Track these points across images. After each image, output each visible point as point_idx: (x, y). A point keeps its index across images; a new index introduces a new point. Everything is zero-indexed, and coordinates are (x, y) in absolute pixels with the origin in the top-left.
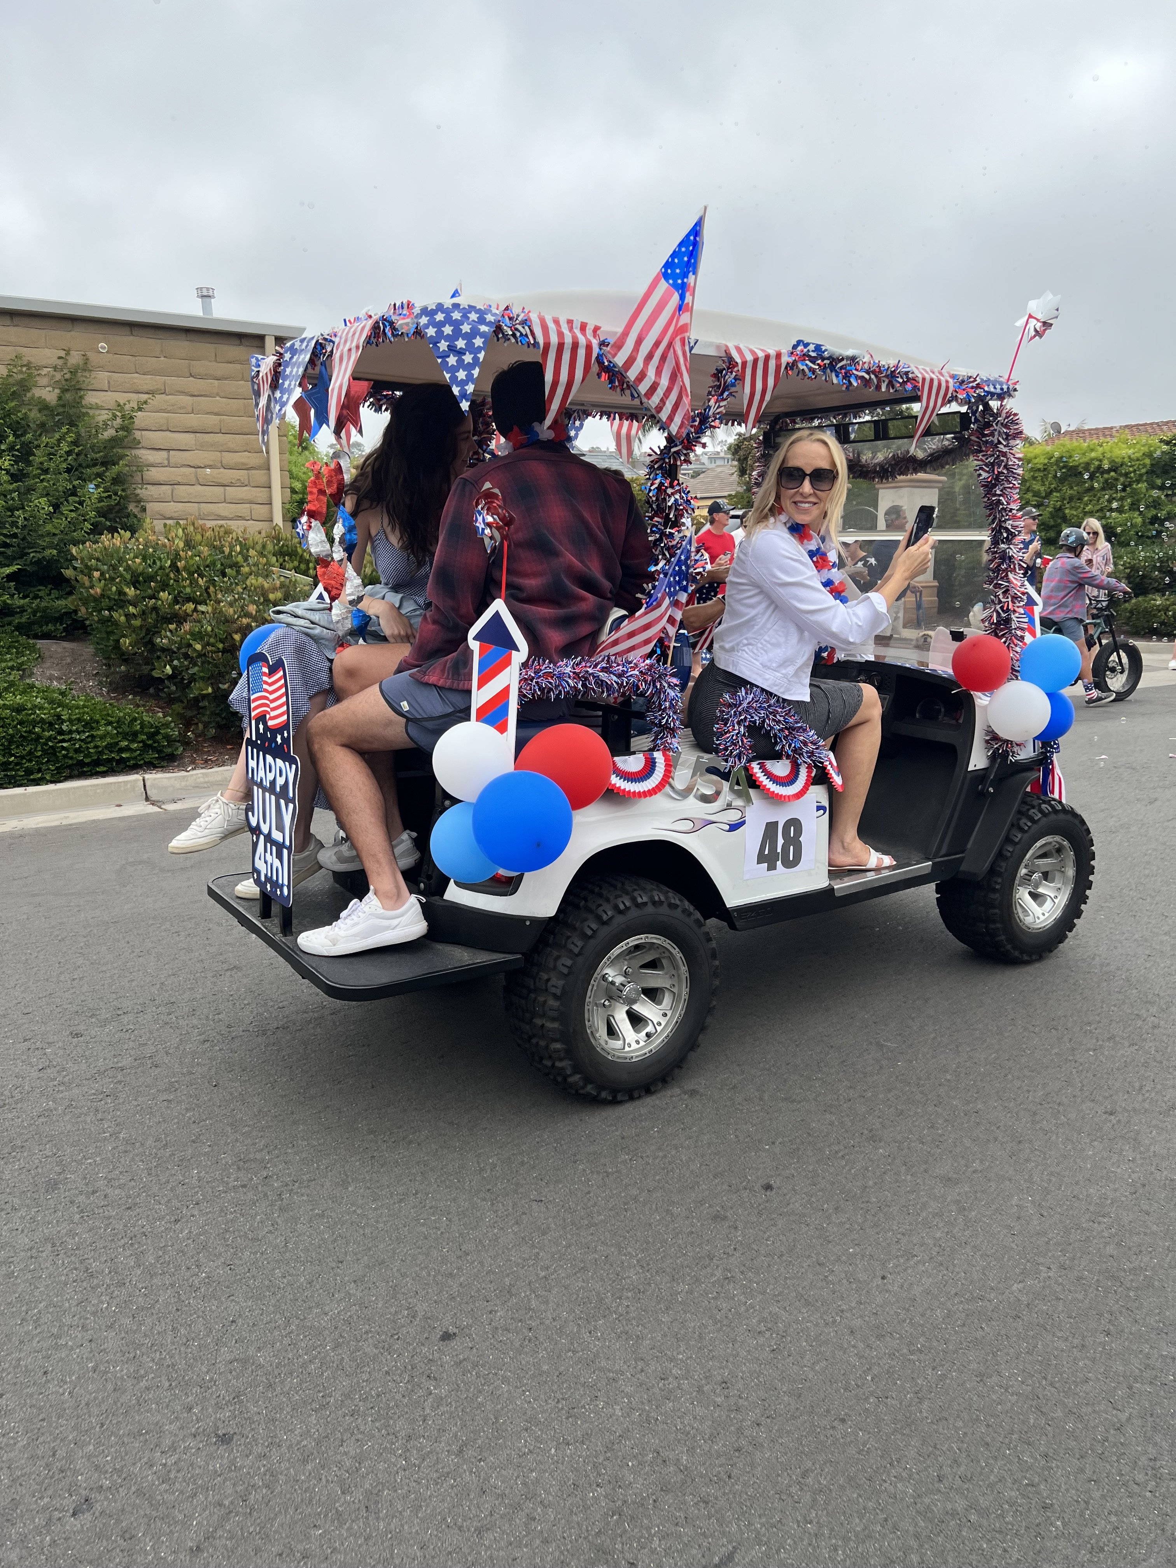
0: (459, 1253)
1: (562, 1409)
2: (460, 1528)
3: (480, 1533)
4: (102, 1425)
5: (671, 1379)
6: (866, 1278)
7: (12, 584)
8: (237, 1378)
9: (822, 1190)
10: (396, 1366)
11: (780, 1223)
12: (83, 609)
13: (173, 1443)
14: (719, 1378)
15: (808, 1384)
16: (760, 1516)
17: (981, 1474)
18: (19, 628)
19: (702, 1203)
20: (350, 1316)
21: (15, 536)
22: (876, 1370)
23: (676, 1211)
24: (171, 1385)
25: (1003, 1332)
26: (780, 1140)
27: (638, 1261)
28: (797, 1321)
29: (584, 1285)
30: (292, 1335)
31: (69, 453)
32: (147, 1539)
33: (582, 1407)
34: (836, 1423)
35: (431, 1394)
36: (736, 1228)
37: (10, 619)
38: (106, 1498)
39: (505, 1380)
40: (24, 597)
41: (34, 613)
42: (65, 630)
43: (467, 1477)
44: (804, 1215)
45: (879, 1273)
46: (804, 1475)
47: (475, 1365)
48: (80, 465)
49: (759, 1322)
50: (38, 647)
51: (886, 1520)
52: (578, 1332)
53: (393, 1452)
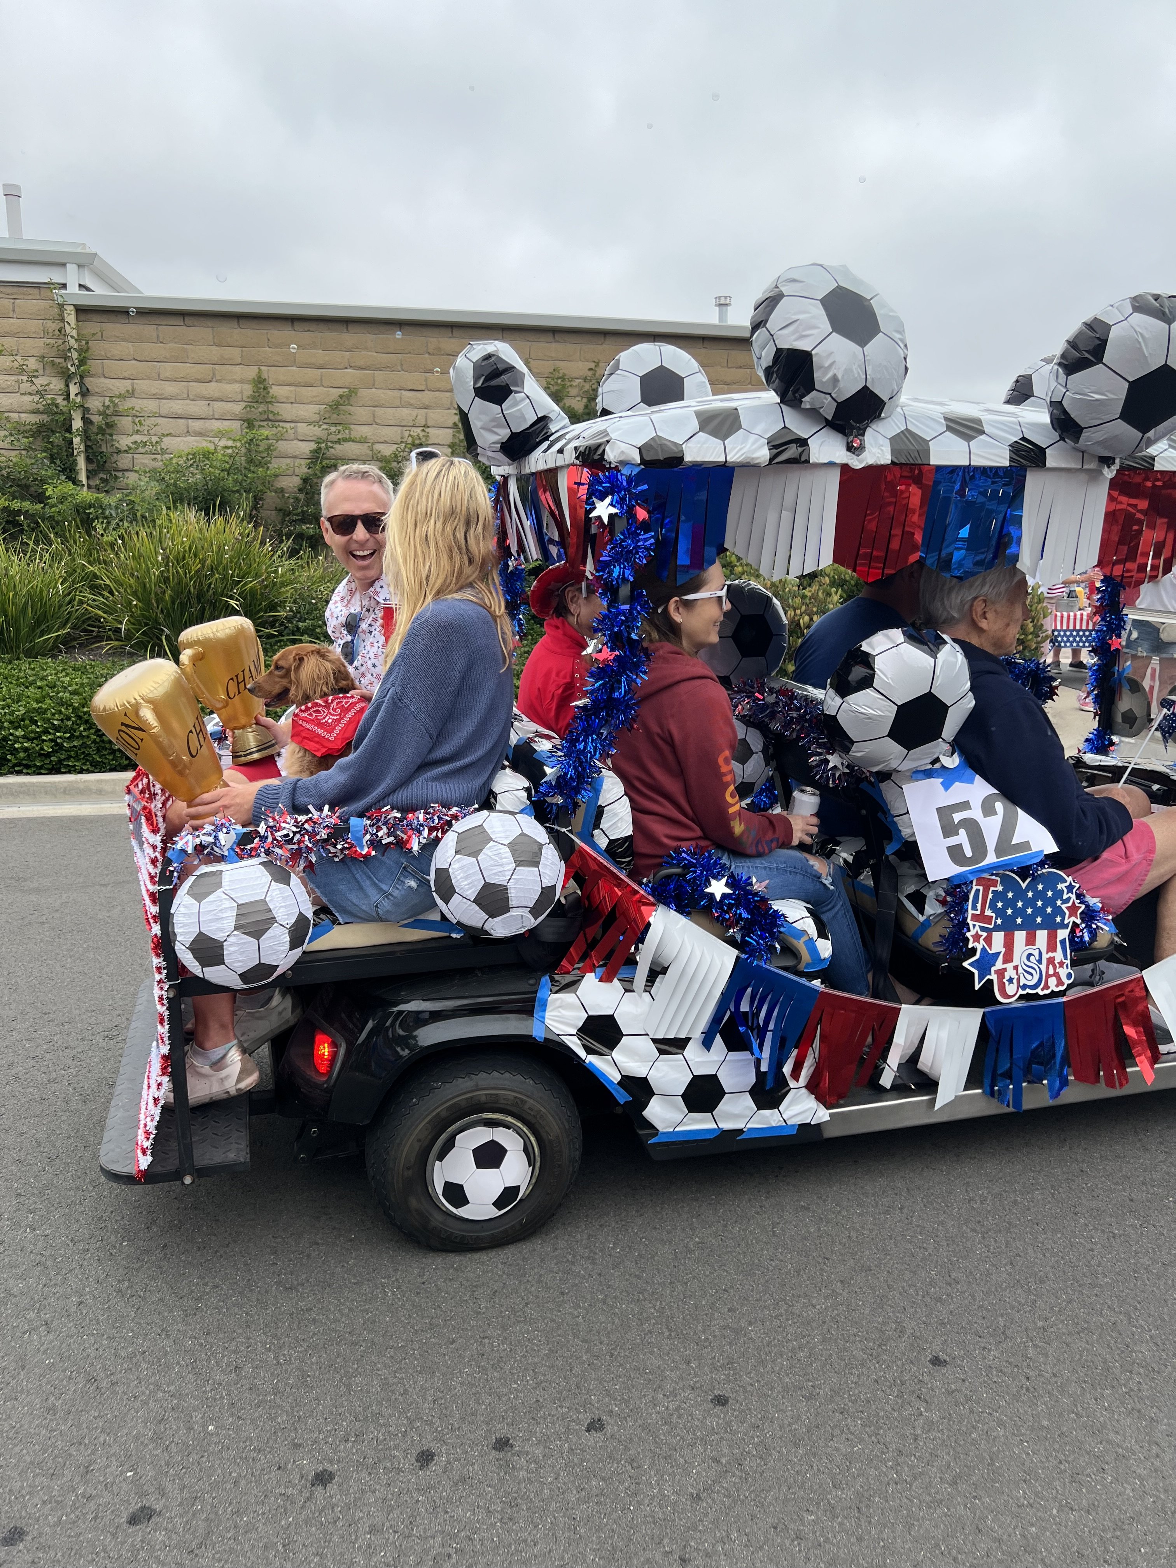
0: (948, 1279)
1: (1065, 1471)
2: (955, 1559)
10: (885, 1377)
13: (675, 1389)
20: (838, 1315)
24: (670, 1335)
29: (1088, 1347)
30: (781, 1319)
32: (653, 1473)
33: (1087, 1475)
35: (921, 1414)
38: (616, 1423)
39: (1000, 1423)
52: (1082, 1394)
53: (884, 1461)
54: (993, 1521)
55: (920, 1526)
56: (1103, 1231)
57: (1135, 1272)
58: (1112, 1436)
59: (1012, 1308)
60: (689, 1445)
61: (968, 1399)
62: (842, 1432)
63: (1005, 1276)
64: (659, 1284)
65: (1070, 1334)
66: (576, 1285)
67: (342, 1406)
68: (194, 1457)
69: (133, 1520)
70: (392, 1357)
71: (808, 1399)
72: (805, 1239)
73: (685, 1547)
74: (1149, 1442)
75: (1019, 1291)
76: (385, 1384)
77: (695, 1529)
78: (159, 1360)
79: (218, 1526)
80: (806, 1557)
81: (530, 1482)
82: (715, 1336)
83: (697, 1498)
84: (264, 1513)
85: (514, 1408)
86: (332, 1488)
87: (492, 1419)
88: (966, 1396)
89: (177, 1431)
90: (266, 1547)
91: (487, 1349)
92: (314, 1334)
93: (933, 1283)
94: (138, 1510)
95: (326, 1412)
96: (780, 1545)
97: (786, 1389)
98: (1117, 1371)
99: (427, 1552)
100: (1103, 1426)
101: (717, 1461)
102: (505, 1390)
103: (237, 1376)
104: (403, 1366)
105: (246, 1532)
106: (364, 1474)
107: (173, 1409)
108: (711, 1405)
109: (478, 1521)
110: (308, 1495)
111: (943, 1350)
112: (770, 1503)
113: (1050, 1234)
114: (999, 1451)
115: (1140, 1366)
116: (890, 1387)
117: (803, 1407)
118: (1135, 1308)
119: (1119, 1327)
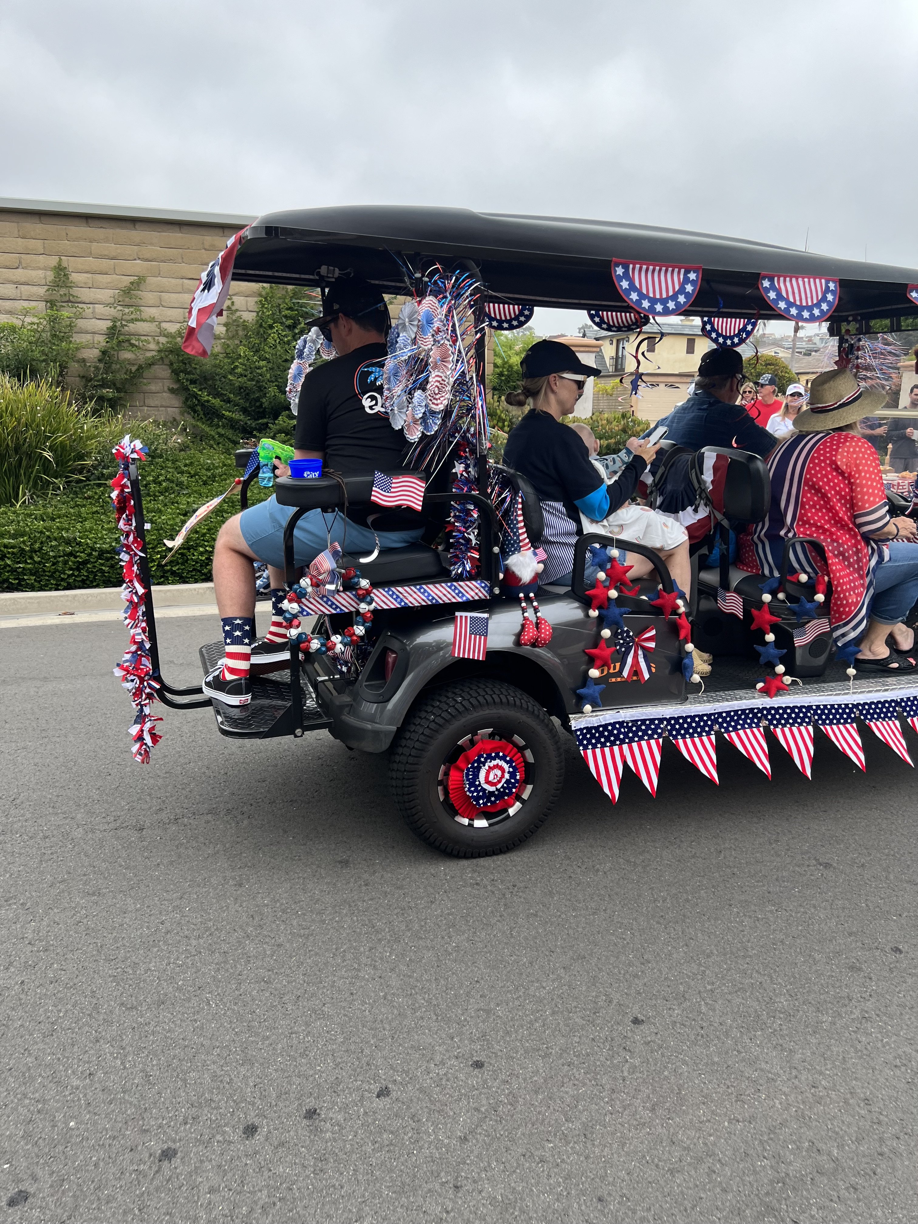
0: (642, 960)
1: (732, 1093)
4: (393, 1038)
10: (599, 1036)
11: (910, 981)
13: (443, 1059)
19: (838, 953)
20: (562, 993)
23: (817, 957)
24: (437, 1019)
27: (787, 991)
29: (743, 1001)
30: (520, 999)
32: (430, 1124)
33: (749, 1095)
35: (627, 1061)
36: (871, 979)
38: (399, 1089)
39: (685, 1063)
43: (659, 1129)
54: (683, 1135)
55: (630, 1144)
56: (750, 917)
57: (774, 944)
58: (763, 1065)
59: (689, 977)
60: (456, 1100)
61: (660, 1047)
62: (570, 1080)
63: (682, 954)
64: (427, 980)
66: (362, 987)
67: (179, 1096)
68: (60, 1148)
69: (12, 1203)
70: (218, 1055)
71: (543, 1057)
72: (536, 938)
73: (457, 1177)
74: (790, 1068)
75: (693, 965)
76: (214, 1077)
77: (464, 1163)
78: (24, 1075)
79: (84, 1200)
80: (548, 1175)
81: (335, 1140)
82: (471, 1017)
83: (464, 1140)
84: (121, 1186)
85: (319, 1085)
86: (176, 1161)
87: (302, 1096)
88: (658, 1045)
89: (43, 1129)
90: (125, 1213)
91: (295, 1042)
92: (153, 1043)
93: (630, 964)
94: (15, 1194)
95: (168, 1102)
96: (529, 1168)
97: (526, 1052)
98: (764, 1017)
99: (255, 1202)
100: (757, 1058)
101: (477, 1110)
102: (311, 1072)
103: (91, 1080)
104: (228, 1060)
105: (107, 1203)
106: (201, 1148)
107: (39, 1112)
108: (472, 1069)
109: (296, 1175)
110: (156, 1169)
111: (640, 1013)
112: (520, 1138)
113: (713, 922)
114: (684, 1083)
115: (780, 1012)
116: (603, 1043)
117: (540, 1063)
118: (775, 971)
119: (765, 985)
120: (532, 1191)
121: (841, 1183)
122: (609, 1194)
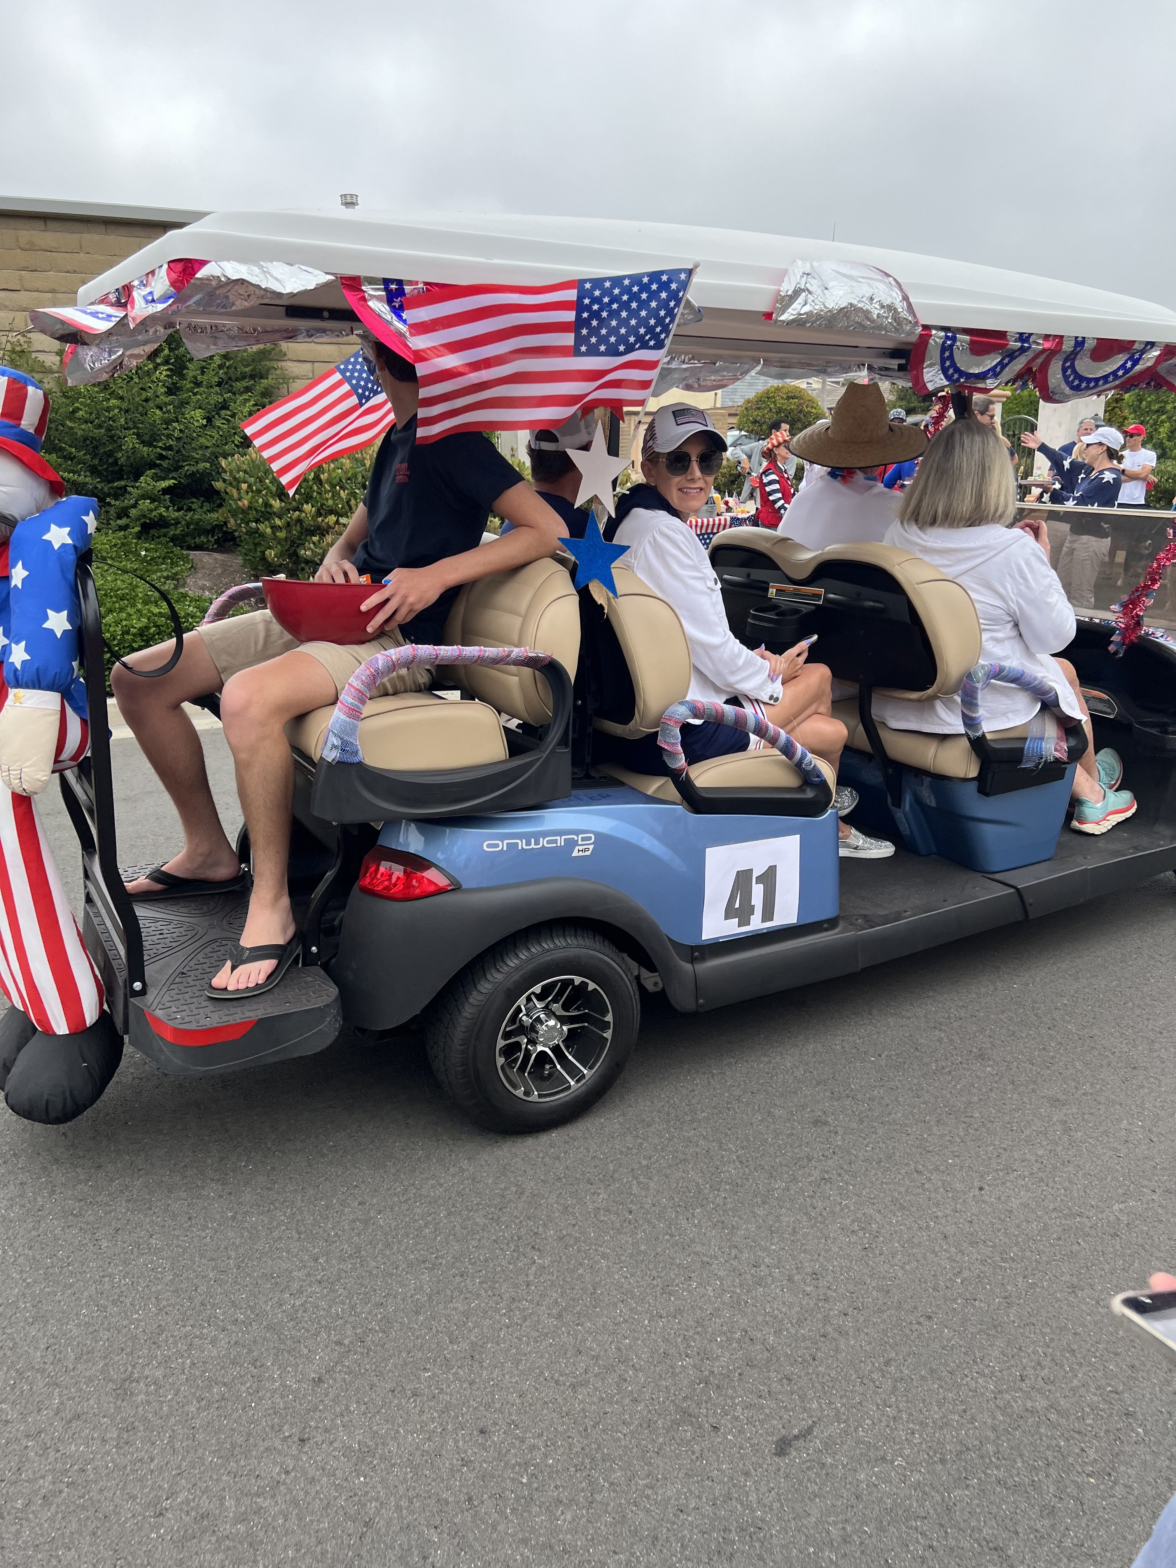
1: (657, 1285)
2: (557, 1382)
3: (574, 1388)
4: (239, 1267)
5: (763, 1267)
6: (963, 1188)
7: (167, 497)
8: (359, 1235)
9: (925, 1103)
10: (504, 1236)
11: (880, 1132)
12: (232, 521)
13: (302, 1287)
14: (809, 1270)
15: (897, 1282)
16: (841, 1397)
17: (1064, 1377)
18: (173, 539)
19: (804, 1107)
20: (464, 1189)
21: (170, 448)
22: (966, 1273)
23: (777, 1112)
24: (300, 1238)
25: (1099, 1248)
26: (886, 1053)
27: (738, 1157)
28: (890, 1223)
29: (684, 1175)
30: (409, 1202)
31: (221, 367)
32: (276, 1368)
33: (677, 1285)
34: (921, 1320)
35: (534, 1262)
36: (837, 1133)
37: (165, 530)
38: (241, 1329)
39: (604, 1256)
40: (179, 510)
41: (188, 525)
42: (217, 542)
43: (564, 1338)
44: (906, 1125)
45: (977, 1184)
46: (888, 1363)
47: (577, 1240)
48: (230, 379)
49: (853, 1221)
50: (191, 557)
51: (965, 1411)
52: (676, 1217)
53: (497, 1311)
54: (592, 1341)
55: (527, 1360)
57: (728, 1103)
58: (699, 1248)
59: (621, 1153)
60: (313, 1335)
62: (461, 1292)
65: (670, 1167)
66: (205, 1208)
71: (431, 1270)
73: (305, 1428)
74: (729, 1247)
75: (627, 1139)
77: (316, 1410)
80: (420, 1411)
81: (149, 1403)
82: (344, 1231)
83: (318, 1381)
85: (134, 1337)
87: (110, 1353)
88: (576, 1238)
91: (107, 1286)
96: (397, 1406)
97: (410, 1265)
98: (707, 1192)
99: (35, 1492)
101: (339, 1343)
102: (126, 1323)
112: (390, 1371)
114: (601, 1281)
115: (727, 1183)
116: (507, 1245)
117: (426, 1277)
118: (726, 1134)
119: (712, 1153)
120: (398, 1432)
121: (773, 1375)
122: (496, 1424)
